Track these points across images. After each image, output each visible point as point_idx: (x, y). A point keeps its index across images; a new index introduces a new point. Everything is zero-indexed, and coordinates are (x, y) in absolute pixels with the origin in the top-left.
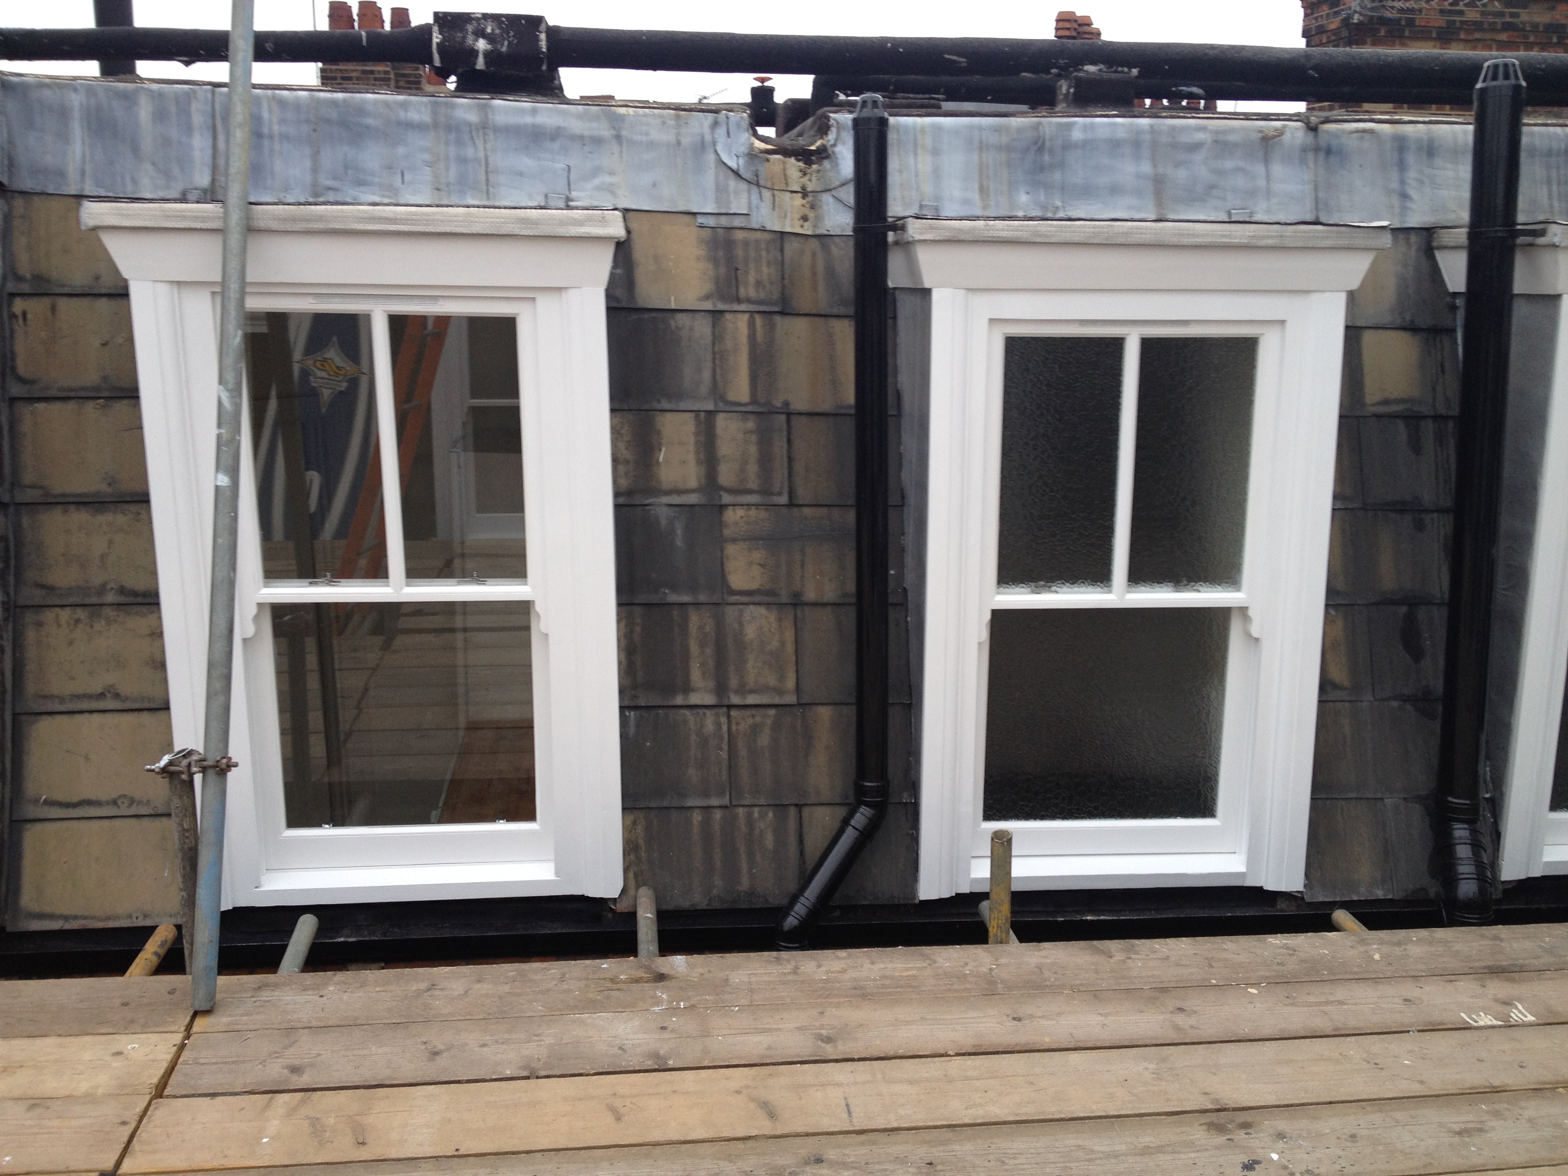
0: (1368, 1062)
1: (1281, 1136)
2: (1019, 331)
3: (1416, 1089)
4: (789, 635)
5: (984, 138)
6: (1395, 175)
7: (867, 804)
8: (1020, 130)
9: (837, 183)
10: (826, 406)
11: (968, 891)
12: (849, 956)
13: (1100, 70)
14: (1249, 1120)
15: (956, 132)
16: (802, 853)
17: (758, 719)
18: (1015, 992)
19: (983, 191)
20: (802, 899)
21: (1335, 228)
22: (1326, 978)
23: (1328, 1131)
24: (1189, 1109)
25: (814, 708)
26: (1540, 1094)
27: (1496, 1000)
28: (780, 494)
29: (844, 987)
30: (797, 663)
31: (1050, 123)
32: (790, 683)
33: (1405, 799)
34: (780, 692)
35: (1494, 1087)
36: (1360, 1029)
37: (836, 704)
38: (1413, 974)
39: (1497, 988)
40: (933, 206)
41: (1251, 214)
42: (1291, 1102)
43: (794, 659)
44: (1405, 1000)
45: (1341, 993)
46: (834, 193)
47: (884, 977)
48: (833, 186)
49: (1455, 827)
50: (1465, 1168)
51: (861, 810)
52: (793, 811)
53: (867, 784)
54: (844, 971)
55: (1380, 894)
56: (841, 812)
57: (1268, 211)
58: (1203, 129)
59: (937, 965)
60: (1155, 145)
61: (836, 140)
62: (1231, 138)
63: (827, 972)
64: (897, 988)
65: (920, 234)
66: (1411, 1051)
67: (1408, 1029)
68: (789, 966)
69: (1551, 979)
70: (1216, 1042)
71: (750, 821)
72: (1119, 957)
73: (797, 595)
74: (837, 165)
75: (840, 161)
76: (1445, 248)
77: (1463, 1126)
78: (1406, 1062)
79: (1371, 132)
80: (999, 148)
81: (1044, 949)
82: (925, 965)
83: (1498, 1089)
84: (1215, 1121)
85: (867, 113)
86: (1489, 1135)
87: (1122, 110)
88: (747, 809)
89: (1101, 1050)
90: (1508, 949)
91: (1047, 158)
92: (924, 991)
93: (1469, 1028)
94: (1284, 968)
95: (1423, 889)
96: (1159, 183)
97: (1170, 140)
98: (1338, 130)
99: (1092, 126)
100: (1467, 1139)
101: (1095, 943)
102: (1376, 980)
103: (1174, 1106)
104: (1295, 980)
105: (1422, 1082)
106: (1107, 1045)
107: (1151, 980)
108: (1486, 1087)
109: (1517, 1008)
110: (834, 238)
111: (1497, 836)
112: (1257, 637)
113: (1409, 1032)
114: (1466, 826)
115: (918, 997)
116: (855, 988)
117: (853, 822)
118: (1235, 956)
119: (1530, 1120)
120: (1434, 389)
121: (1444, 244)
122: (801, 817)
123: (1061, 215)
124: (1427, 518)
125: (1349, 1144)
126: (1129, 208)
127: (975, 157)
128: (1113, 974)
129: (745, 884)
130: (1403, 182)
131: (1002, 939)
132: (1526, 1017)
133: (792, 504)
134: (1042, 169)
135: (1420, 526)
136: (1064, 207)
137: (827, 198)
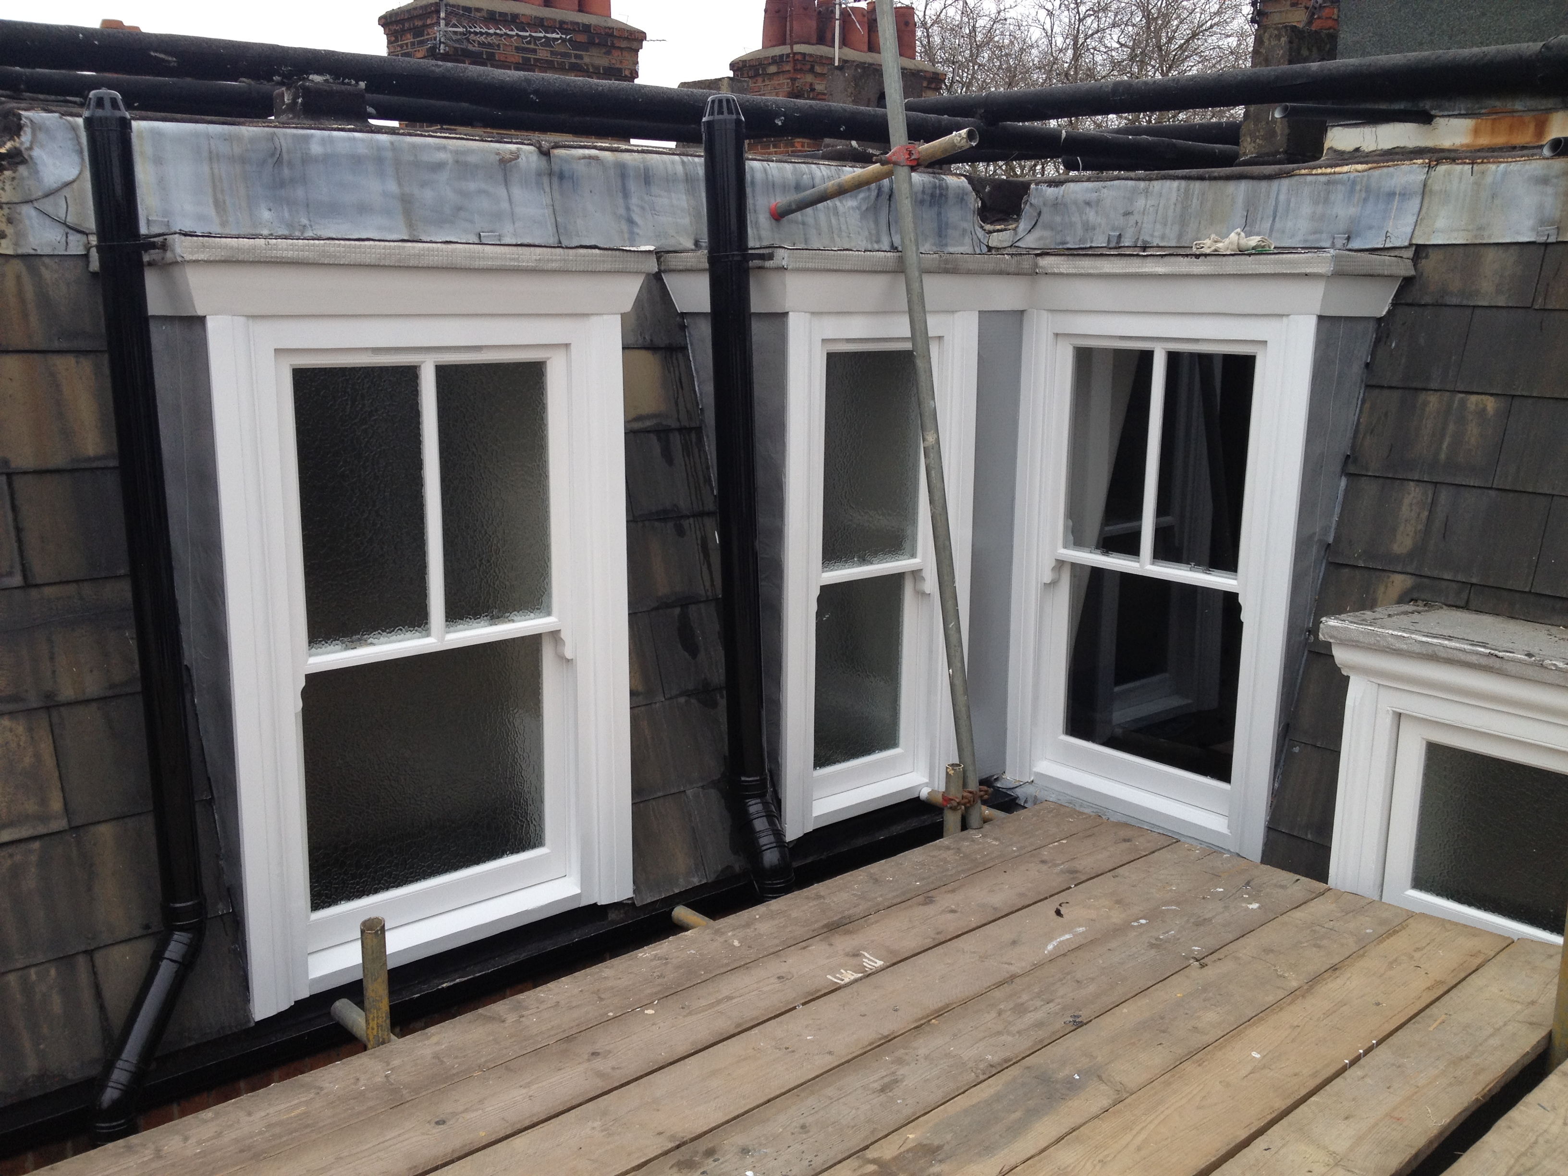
0: (780, 1049)
1: (745, 1151)
2: (308, 362)
3: (828, 1061)
4: (46, 747)
5: (213, 147)
6: (620, 201)
7: (182, 929)
8: (253, 140)
9: (40, 194)
10: (59, 460)
11: (307, 996)
12: (217, 1115)
13: (326, 81)
14: (710, 1145)
15: (179, 139)
16: (102, 1007)
17: (18, 858)
18: (424, 1093)
19: (219, 206)
20: (120, 1064)
21: (610, 252)
22: (704, 978)
23: (781, 1130)
24: (652, 1156)
25: (92, 829)
26: (922, 1031)
27: (847, 955)
28: (10, 574)
29: (228, 1154)
30: (61, 777)
31: (285, 135)
32: (56, 805)
33: (703, 787)
34: (43, 818)
35: (886, 1037)
36: (757, 1018)
37: (117, 819)
38: (772, 951)
39: (843, 943)
40: (162, 221)
41: (500, 237)
42: (736, 1113)
43: (57, 774)
44: (779, 978)
45: (726, 987)
46: (36, 204)
47: (269, 1126)
48: (34, 197)
49: (750, 803)
50: (902, 1122)
51: (175, 937)
52: (81, 960)
53: (178, 905)
54: (219, 1135)
55: (696, 881)
56: (145, 947)
57: (515, 235)
58: (444, 148)
59: (325, 1091)
60: (397, 163)
61: (32, 143)
62: (472, 159)
63: (199, 1143)
64: (291, 1134)
65: (191, 253)
66: (807, 1026)
67: (794, 1005)
68: (147, 1152)
69: (877, 922)
70: (641, 1077)
71: (27, 988)
72: (511, 1018)
73: (49, 696)
74: (37, 172)
75: (40, 168)
76: (674, 271)
77: (882, 1082)
78: (808, 1038)
79: (596, 158)
80: (232, 159)
81: (433, 1035)
82: (312, 1096)
83: (890, 1038)
84: (682, 1159)
85: (107, 112)
86: (904, 1083)
87: (359, 124)
88: (20, 973)
89: (541, 1125)
90: (832, 904)
91: (286, 172)
92: (324, 1126)
93: (839, 988)
94: (666, 979)
95: (728, 867)
96: (407, 203)
97: (412, 158)
98: (568, 155)
99: (331, 140)
100: (890, 1094)
101: (480, 1011)
102: (745, 966)
103: (638, 1158)
104: (681, 988)
105: (830, 1053)
106: (543, 1117)
107: (552, 1033)
108: (880, 1039)
109: (866, 958)
110: (44, 259)
111: (778, 803)
112: (569, 658)
113: (794, 1008)
114: (759, 801)
115: (320, 1135)
116: (242, 1151)
117: (167, 955)
118: (619, 981)
119: (926, 1057)
120: (677, 404)
121: (672, 267)
122: (93, 966)
123: (309, 234)
124: (686, 523)
125: (804, 1136)
126: (380, 228)
127: (206, 168)
128: (513, 1040)
129: (32, 1066)
130: (628, 209)
131: (384, 1039)
132: (876, 963)
133: (28, 584)
134: (282, 184)
135: (680, 532)
136: (311, 226)
137: (27, 211)
